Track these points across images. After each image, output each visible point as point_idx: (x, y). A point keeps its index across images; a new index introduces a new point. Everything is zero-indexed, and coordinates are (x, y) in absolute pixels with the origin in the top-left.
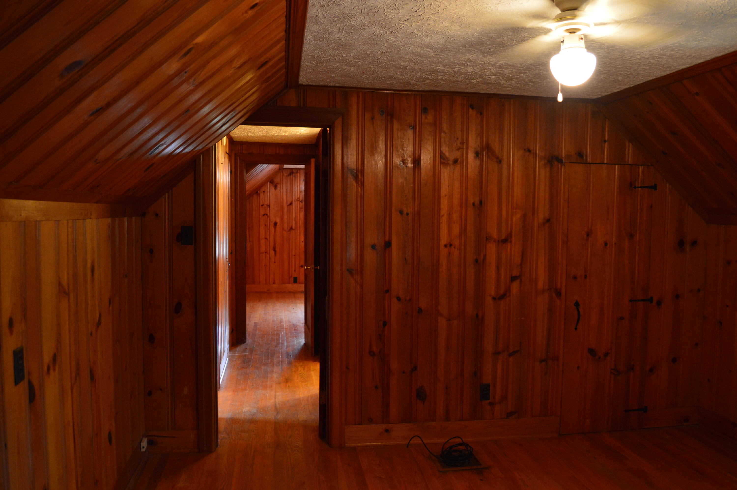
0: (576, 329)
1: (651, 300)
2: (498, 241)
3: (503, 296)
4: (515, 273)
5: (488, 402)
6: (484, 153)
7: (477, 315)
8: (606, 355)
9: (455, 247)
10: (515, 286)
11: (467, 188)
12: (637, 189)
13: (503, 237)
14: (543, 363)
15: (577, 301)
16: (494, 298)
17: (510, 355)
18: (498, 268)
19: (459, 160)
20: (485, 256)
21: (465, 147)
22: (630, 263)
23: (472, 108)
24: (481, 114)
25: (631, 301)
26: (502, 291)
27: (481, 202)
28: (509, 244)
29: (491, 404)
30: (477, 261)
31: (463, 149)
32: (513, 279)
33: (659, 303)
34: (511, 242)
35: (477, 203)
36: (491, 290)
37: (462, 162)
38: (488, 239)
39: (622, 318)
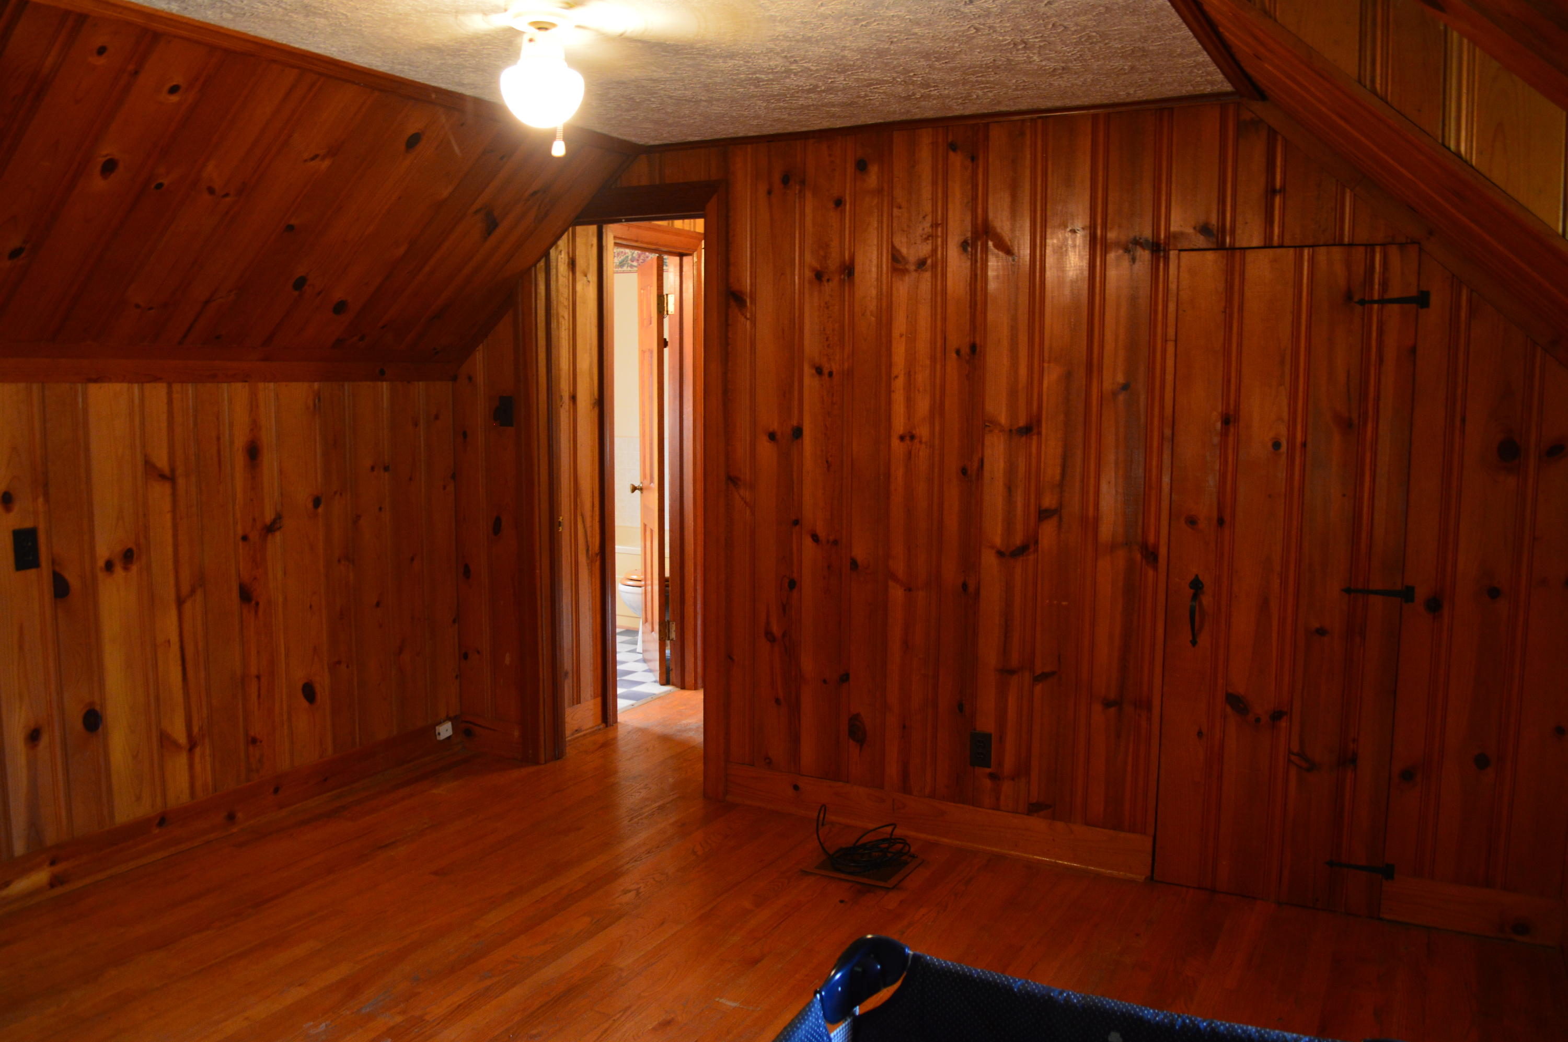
0: (1194, 643)
1: (1407, 594)
2: (1011, 431)
3: (1022, 550)
4: (1048, 501)
5: (988, 770)
6: (979, 243)
7: (965, 586)
8: (1277, 716)
9: (921, 442)
10: (1048, 531)
11: (944, 319)
12: (1367, 306)
13: (1022, 423)
14: (1112, 710)
15: (1197, 576)
16: (1000, 554)
17: (1038, 679)
18: (1010, 488)
19: (929, 261)
20: (982, 461)
21: (939, 234)
22: (1344, 495)
23: (954, 150)
24: (973, 159)
25: (1348, 591)
26: (1018, 540)
27: (973, 348)
28: (1035, 438)
29: (993, 777)
30: (964, 471)
31: (937, 236)
32: (1043, 515)
33: (1434, 605)
34: (1039, 433)
35: (965, 350)
36: (995, 532)
37: (934, 266)
38: (990, 424)
39: (1321, 632)
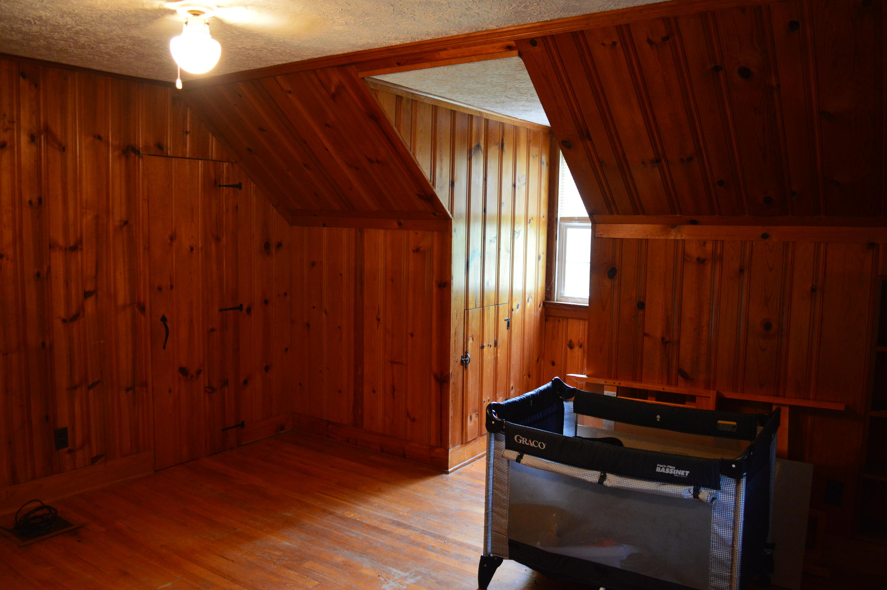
0: (164, 347)
1: (241, 308)
2: (66, 249)
3: (75, 318)
4: (89, 287)
5: (66, 449)
6: (42, 137)
7: (43, 344)
8: (199, 372)
9: (7, 259)
10: (90, 305)
11: (20, 181)
12: (222, 187)
13: (72, 244)
14: (130, 392)
15: (163, 315)
16: (64, 321)
17: (89, 388)
18: (67, 283)
19: (8, 144)
20: (49, 269)
21: (15, 128)
22: (217, 269)
23: (24, 77)
24: (36, 86)
25: (221, 310)
26: (74, 311)
27: (40, 200)
28: (79, 254)
29: (70, 452)
30: (38, 275)
31: (14, 130)
32: (87, 295)
33: (249, 310)
34: (82, 249)
35: (35, 200)
36: (60, 310)
37: (12, 147)
38: (52, 246)
39: (213, 330)
